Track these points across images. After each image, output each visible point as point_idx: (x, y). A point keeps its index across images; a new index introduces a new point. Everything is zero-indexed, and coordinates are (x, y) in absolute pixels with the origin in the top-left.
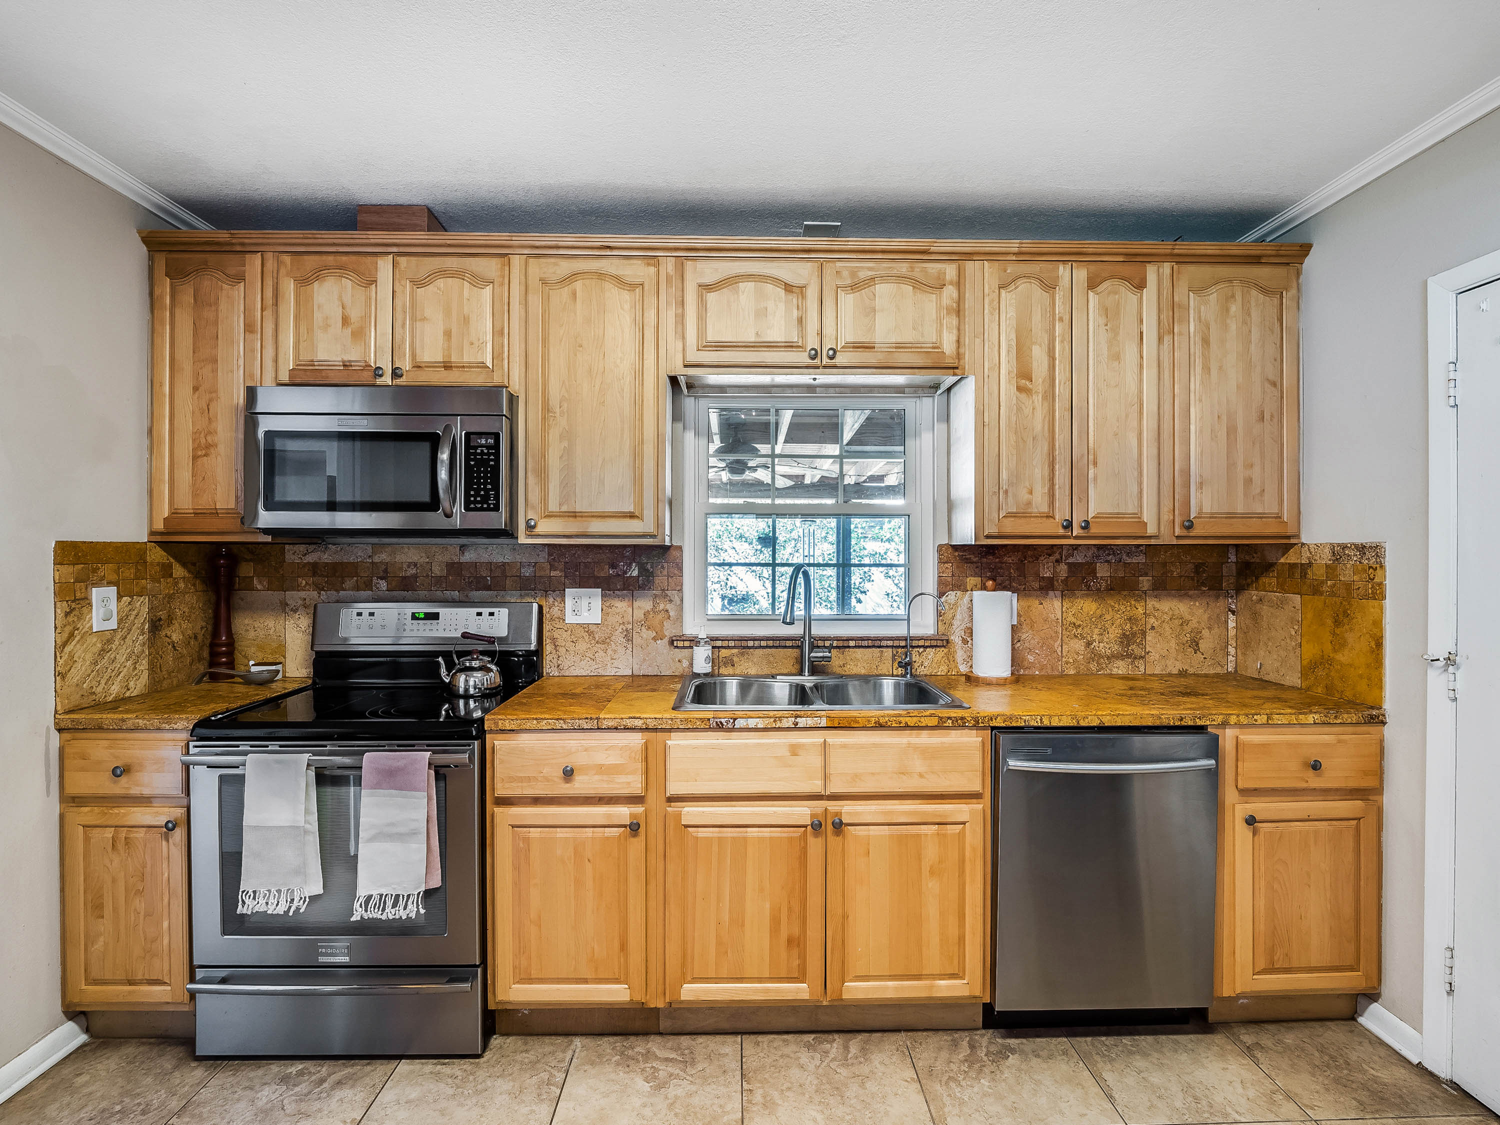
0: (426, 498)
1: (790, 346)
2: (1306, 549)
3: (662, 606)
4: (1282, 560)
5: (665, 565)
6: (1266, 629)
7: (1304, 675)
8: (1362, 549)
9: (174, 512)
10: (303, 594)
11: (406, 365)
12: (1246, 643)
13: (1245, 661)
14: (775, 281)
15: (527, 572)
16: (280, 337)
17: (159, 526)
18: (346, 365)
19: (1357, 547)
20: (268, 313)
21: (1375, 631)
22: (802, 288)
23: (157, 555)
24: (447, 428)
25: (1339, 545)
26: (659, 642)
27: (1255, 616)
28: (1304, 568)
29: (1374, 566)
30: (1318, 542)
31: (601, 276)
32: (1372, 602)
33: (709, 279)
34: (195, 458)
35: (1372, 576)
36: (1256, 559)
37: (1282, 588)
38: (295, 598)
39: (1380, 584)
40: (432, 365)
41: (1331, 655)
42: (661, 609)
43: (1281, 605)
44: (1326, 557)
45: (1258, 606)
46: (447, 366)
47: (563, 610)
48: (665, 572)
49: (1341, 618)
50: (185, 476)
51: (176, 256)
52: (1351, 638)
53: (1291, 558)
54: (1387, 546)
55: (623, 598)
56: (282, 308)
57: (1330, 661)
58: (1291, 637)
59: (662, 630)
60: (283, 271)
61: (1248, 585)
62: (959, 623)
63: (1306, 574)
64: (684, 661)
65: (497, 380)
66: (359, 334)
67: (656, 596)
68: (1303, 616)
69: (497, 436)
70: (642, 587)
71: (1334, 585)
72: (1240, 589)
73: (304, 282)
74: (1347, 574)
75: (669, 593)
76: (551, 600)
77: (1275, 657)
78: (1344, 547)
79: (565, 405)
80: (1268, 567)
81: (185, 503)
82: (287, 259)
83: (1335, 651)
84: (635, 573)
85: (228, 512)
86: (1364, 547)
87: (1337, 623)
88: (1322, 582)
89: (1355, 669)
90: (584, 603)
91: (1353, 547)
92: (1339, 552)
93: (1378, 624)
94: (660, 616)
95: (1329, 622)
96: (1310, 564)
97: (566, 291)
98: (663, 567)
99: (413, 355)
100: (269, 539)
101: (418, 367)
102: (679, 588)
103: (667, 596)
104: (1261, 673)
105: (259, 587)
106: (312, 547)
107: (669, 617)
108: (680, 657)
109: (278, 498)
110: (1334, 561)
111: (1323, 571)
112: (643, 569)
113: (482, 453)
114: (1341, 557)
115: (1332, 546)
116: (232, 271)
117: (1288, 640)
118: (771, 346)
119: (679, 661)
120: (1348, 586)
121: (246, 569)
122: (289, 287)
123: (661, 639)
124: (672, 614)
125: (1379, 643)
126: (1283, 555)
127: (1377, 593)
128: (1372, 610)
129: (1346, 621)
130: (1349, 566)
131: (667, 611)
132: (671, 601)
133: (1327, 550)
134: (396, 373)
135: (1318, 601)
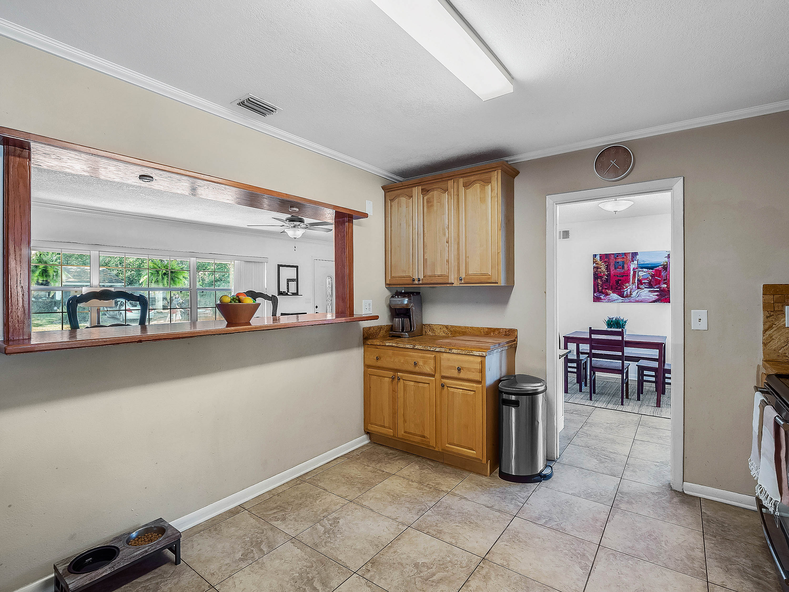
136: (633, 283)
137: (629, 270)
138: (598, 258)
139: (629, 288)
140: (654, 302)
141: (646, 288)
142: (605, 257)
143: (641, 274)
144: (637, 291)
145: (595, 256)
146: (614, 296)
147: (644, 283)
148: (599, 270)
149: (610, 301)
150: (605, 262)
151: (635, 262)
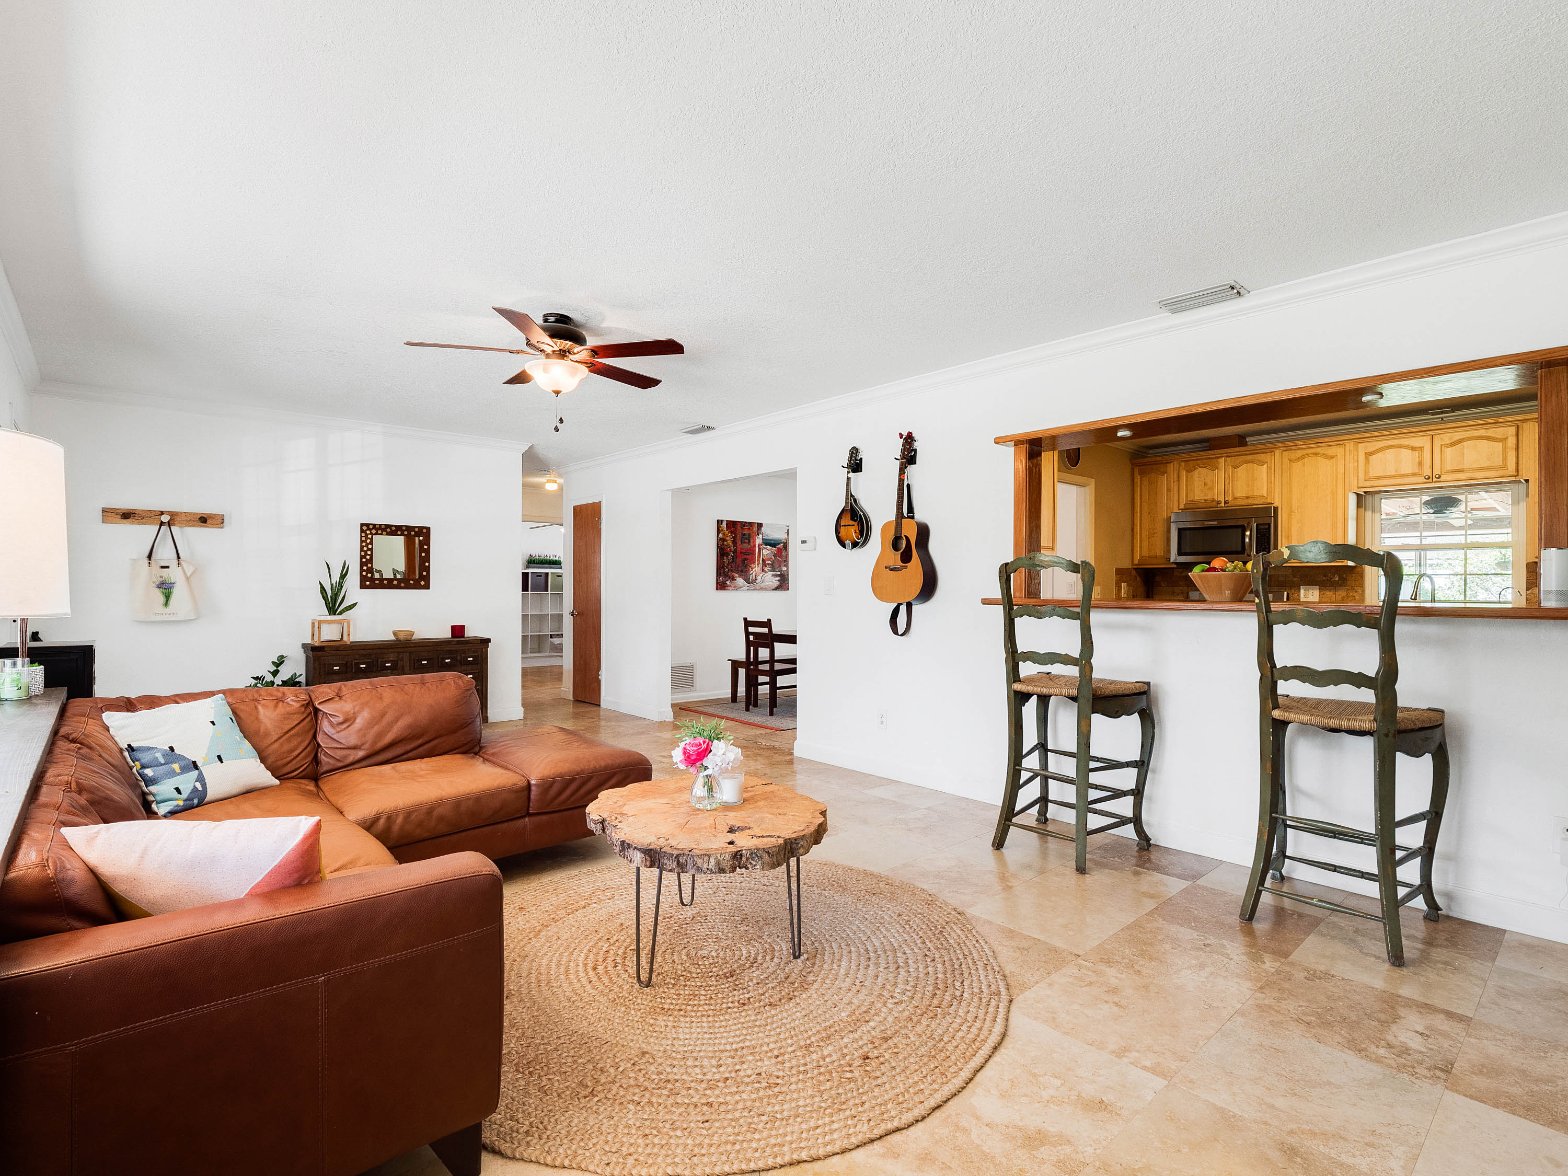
0: (1239, 549)
1: (1414, 475)
3: (1351, 594)
9: (1141, 557)
10: (1181, 588)
11: (1230, 498)
14: (1406, 447)
15: (1281, 579)
16: (1180, 493)
17: (1136, 562)
18: (1205, 500)
20: (1175, 483)
22: (1421, 448)
23: (1134, 572)
24: (1249, 523)
31: (1316, 455)
33: (1371, 450)
34: (1149, 538)
38: (1177, 589)
40: (1240, 498)
46: (1247, 498)
47: (1299, 596)
50: (1145, 544)
51: (1142, 467)
55: (1330, 590)
56: (1181, 481)
60: (1181, 468)
65: (1269, 501)
66: (1212, 488)
67: (1348, 589)
69: (1269, 525)
70: (1341, 586)
73: (1189, 471)
75: (1355, 588)
76: (1293, 591)
79: (1299, 510)
81: (1145, 553)
82: (1183, 464)
84: (1337, 579)
85: (1161, 556)
90: (1310, 592)
97: (1300, 463)
98: (1352, 576)
99: (1233, 493)
100: (1175, 566)
101: (1235, 499)
105: (1163, 585)
106: (1184, 570)
109: (1183, 551)
112: (1341, 578)
113: (1263, 532)
116: (1162, 470)
118: (1403, 476)
121: (1158, 579)
122: (1184, 473)
134: (1226, 502)
136: (759, 564)
137: (755, 546)
138: (724, 524)
139: (756, 569)
140: (776, 589)
141: (769, 571)
142: (732, 524)
143: (766, 552)
144: (761, 575)
145: (720, 522)
146: (740, 581)
147: (768, 564)
148: (725, 543)
149: (737, 588)
150: (731, 532)
151: (761, 536)
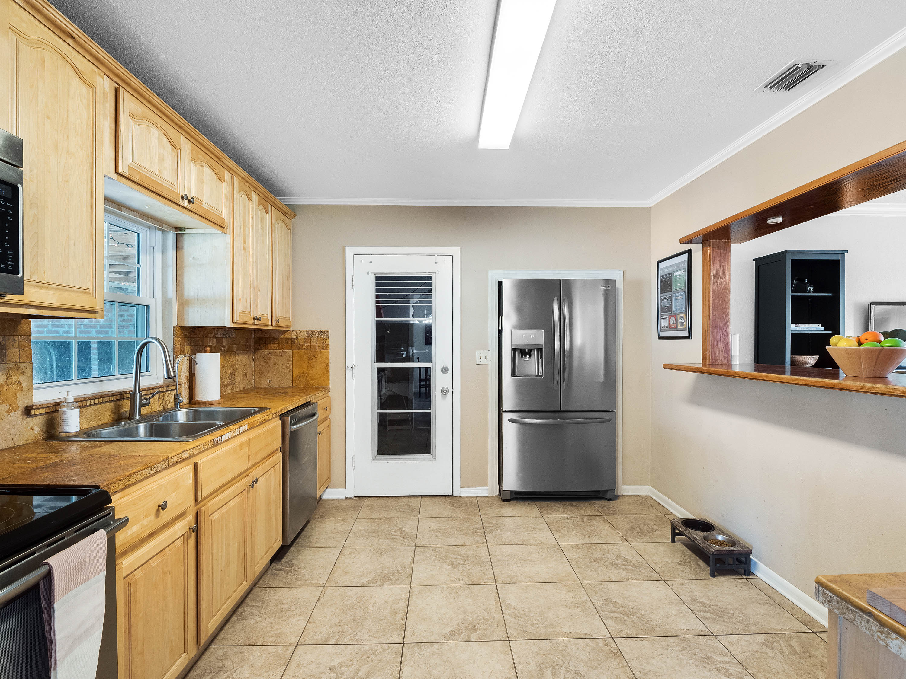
2: (295, 332)
4: (282, 337)
5: (17, 338)
6: (273, 365)
7: (293, 381)
8: (321, 333)
12: (260, 372)
13: (260, 381)
19: (318, 332)
21: (326, 361)
25: (310, 331)
26: (13, 414)
27: (266, 361)
28: (293, 340)
29: (326, 338)
30: (301, 329)
32: (325, 351)
35: (325, 342)
36: (267, 336)
37: (282, 348)
39: (328, 345)
41: (307, 372)
42: (14, 381)
43: (281, 355)
44: (305, 335)
45: (268, 356)
48: (16, 345)
49: (312, 357)
52: (316, 364)
53: (287, 335)
54: (329, 331)
57: (307, 374)
58: (287, 367)
59: (15, 403)
61: (261, 348)
62: (183, 374)
63: (294, 342)
64: (36, 428)
68: (293, 358)
71: (308, 346)
72: (256, 350)
74: (314, 341)
77: (278, 376)
78: (313, 332)
80: (274, 340)
83: (309, 370)
86: (321, 332)
87: (310, 359)
88: (302, 345)
89: (318, 375)
91: (317, 332)
92: (311, 334)
93: (328, 358)
94: (13, 389)
95: (307, 359)
96: (297, 338)
102: (29, 360)
103: (20, 368)
104: (270, 384)
107: (21, 389)
108: (31, 425)
110: (308, 337)
111: (303, 340)
114: (311, 335)
115: (308, 332)
117: (286, 369)
119: (31, 429)
120: (315, 346)
123: (15, 411)
124: (24, 385)
125: (328, 365)
126: (282, 334)
127: (326, 347)
128: (325, 354)
129: (314, 358)
130: (315, 339)
131: (20, 383)
132: (23, 373)
133: (305, 333)
135: (301, 352)
